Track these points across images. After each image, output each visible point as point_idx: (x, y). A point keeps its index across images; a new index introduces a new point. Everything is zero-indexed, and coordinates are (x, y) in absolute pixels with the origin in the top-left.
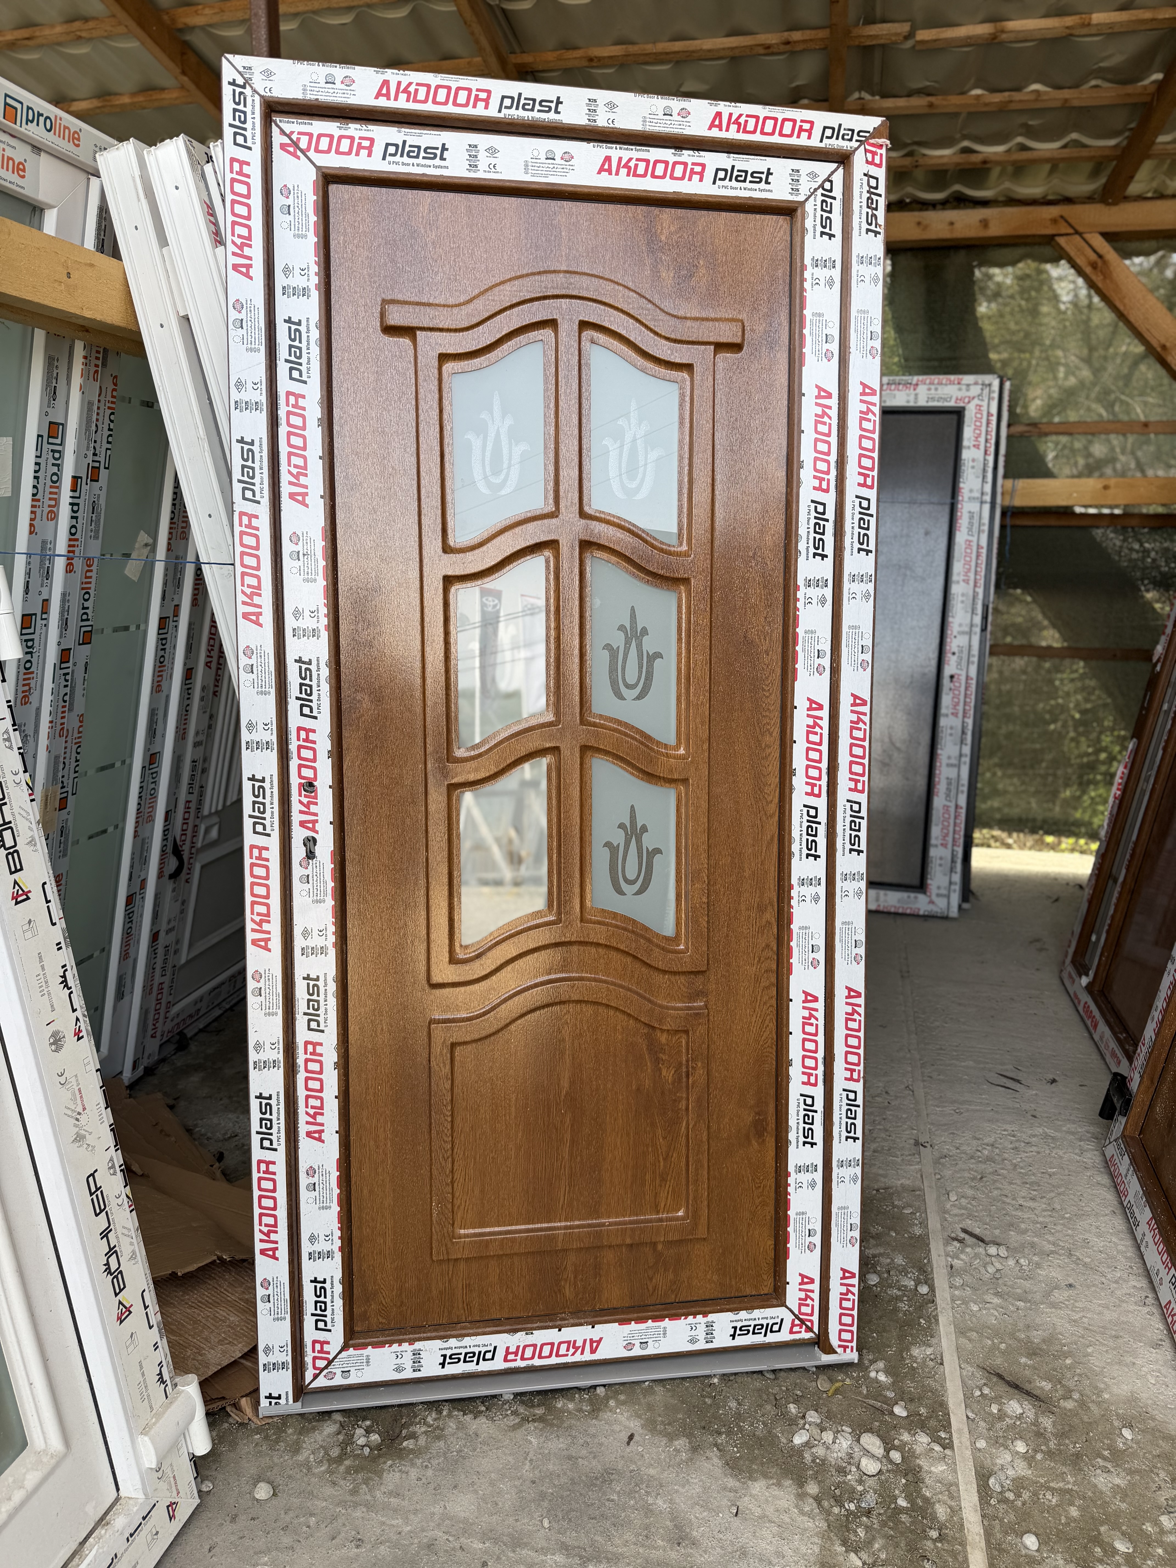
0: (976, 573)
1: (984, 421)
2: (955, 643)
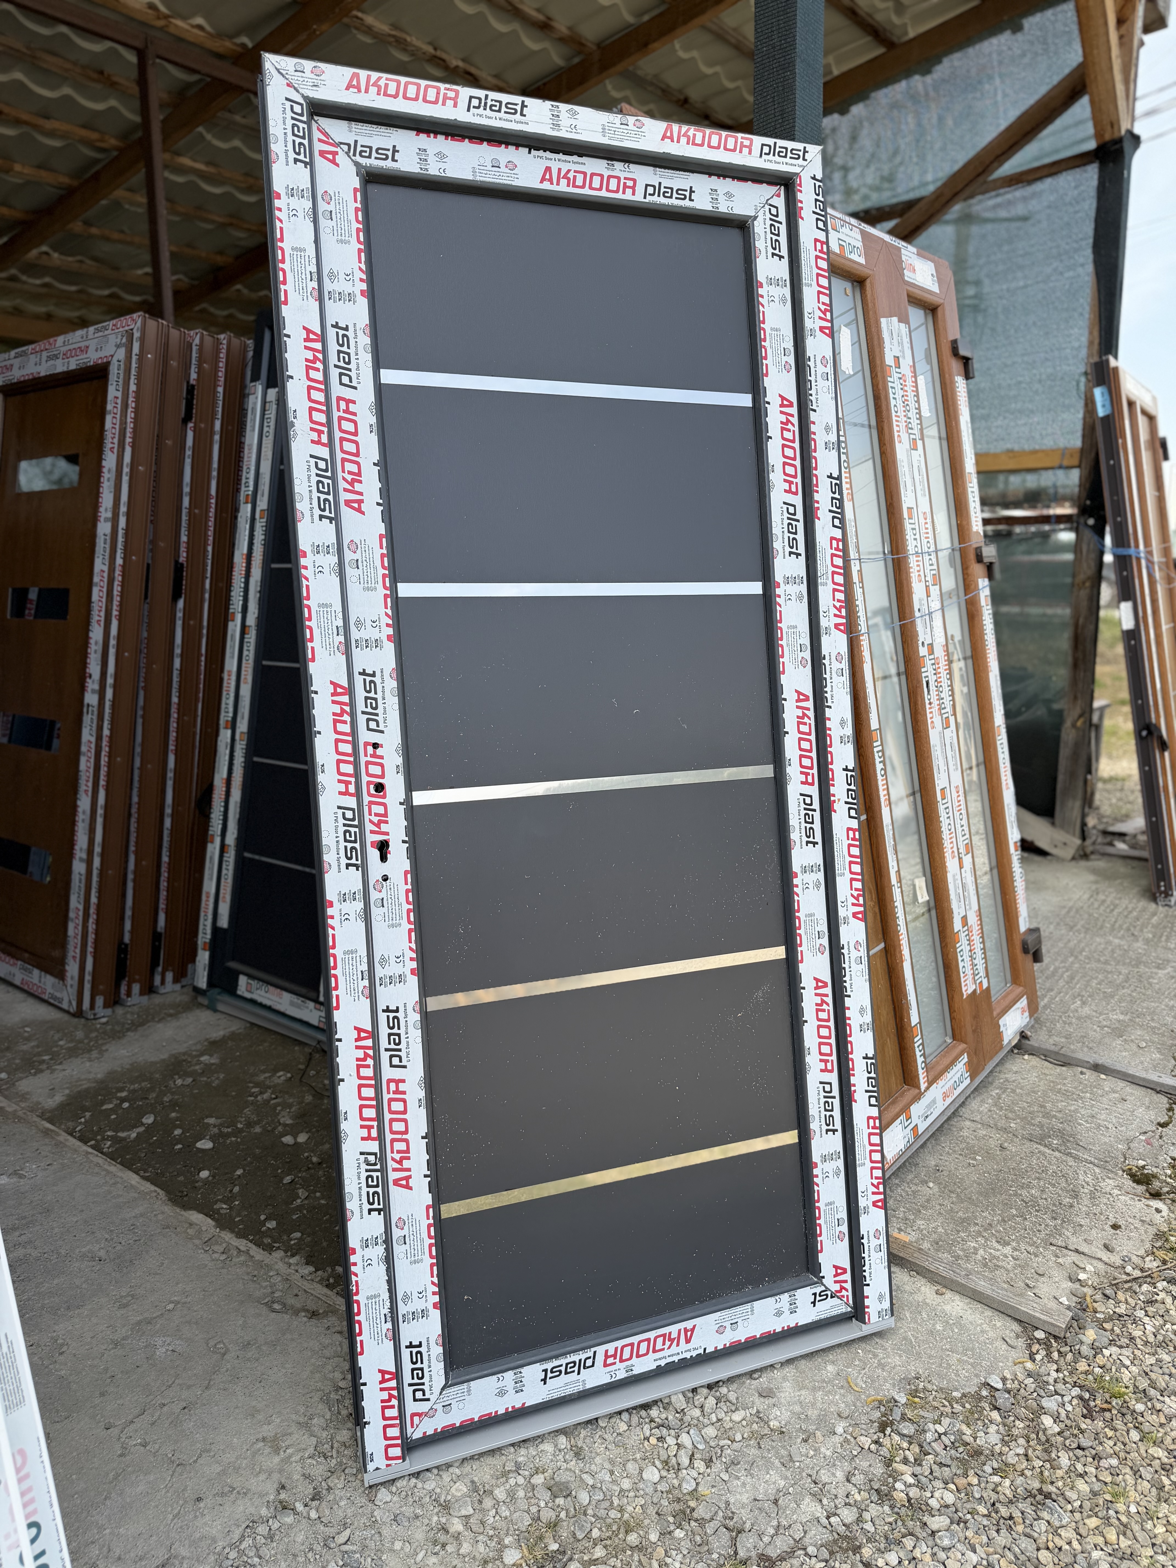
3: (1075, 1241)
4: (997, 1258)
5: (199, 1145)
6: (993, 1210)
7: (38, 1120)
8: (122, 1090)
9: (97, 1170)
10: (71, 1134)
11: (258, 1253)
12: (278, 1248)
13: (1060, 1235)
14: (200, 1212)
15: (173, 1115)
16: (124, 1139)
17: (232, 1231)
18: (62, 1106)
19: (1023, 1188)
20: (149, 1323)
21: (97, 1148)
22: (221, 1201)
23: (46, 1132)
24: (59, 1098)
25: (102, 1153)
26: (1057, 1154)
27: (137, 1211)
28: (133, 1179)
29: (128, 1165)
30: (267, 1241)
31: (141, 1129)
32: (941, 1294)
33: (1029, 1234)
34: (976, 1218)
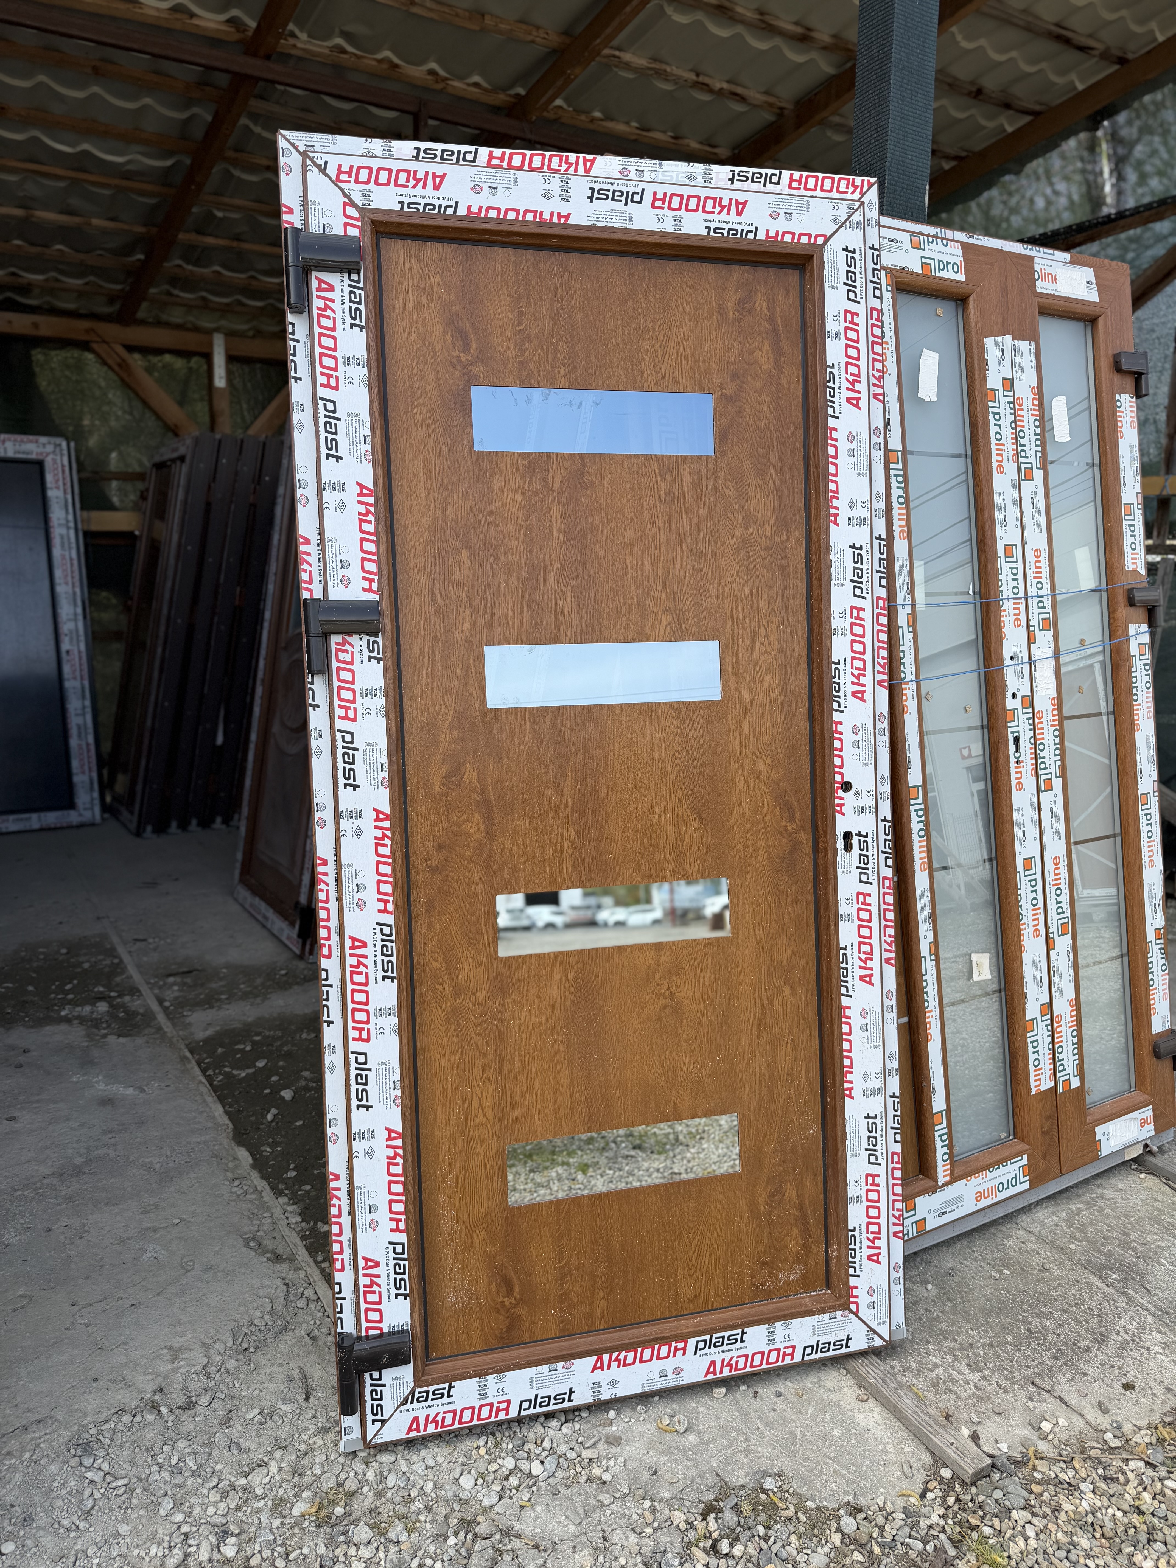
0: (73, 577)
1: (60, 469)
2: (66, 627)
3: (1064, 1388)
4: (955, 1382)
5: (283, 1093)
6: (984, 1331)
7: (183, 1046)
8: (258, 1034)
9: (198, 1098)
10: (199, 1064)
11: (268, 1195)
12: (286, 1195)
13: (1051, 1378)
14: (248, 1150)
15: (281, 1063)
16: (234, 1076)
17: (260, 1172)
18: (207, 1041)
19: (1038, 1316)
20: (155, 1231)
21: (210, 1079)
22: (269, 1145)
23: (183, 1059)
24: (209, 1032)
25: (211, 1085)
26: (1110, 1290)
27: (203, 1139)
28: (218, 1110)
29: (221, 1099)
30: (281, 1186)
31: (251, 1071)
32: (862, 1401)
33: (1012, 1366)
34: (958, 1334)
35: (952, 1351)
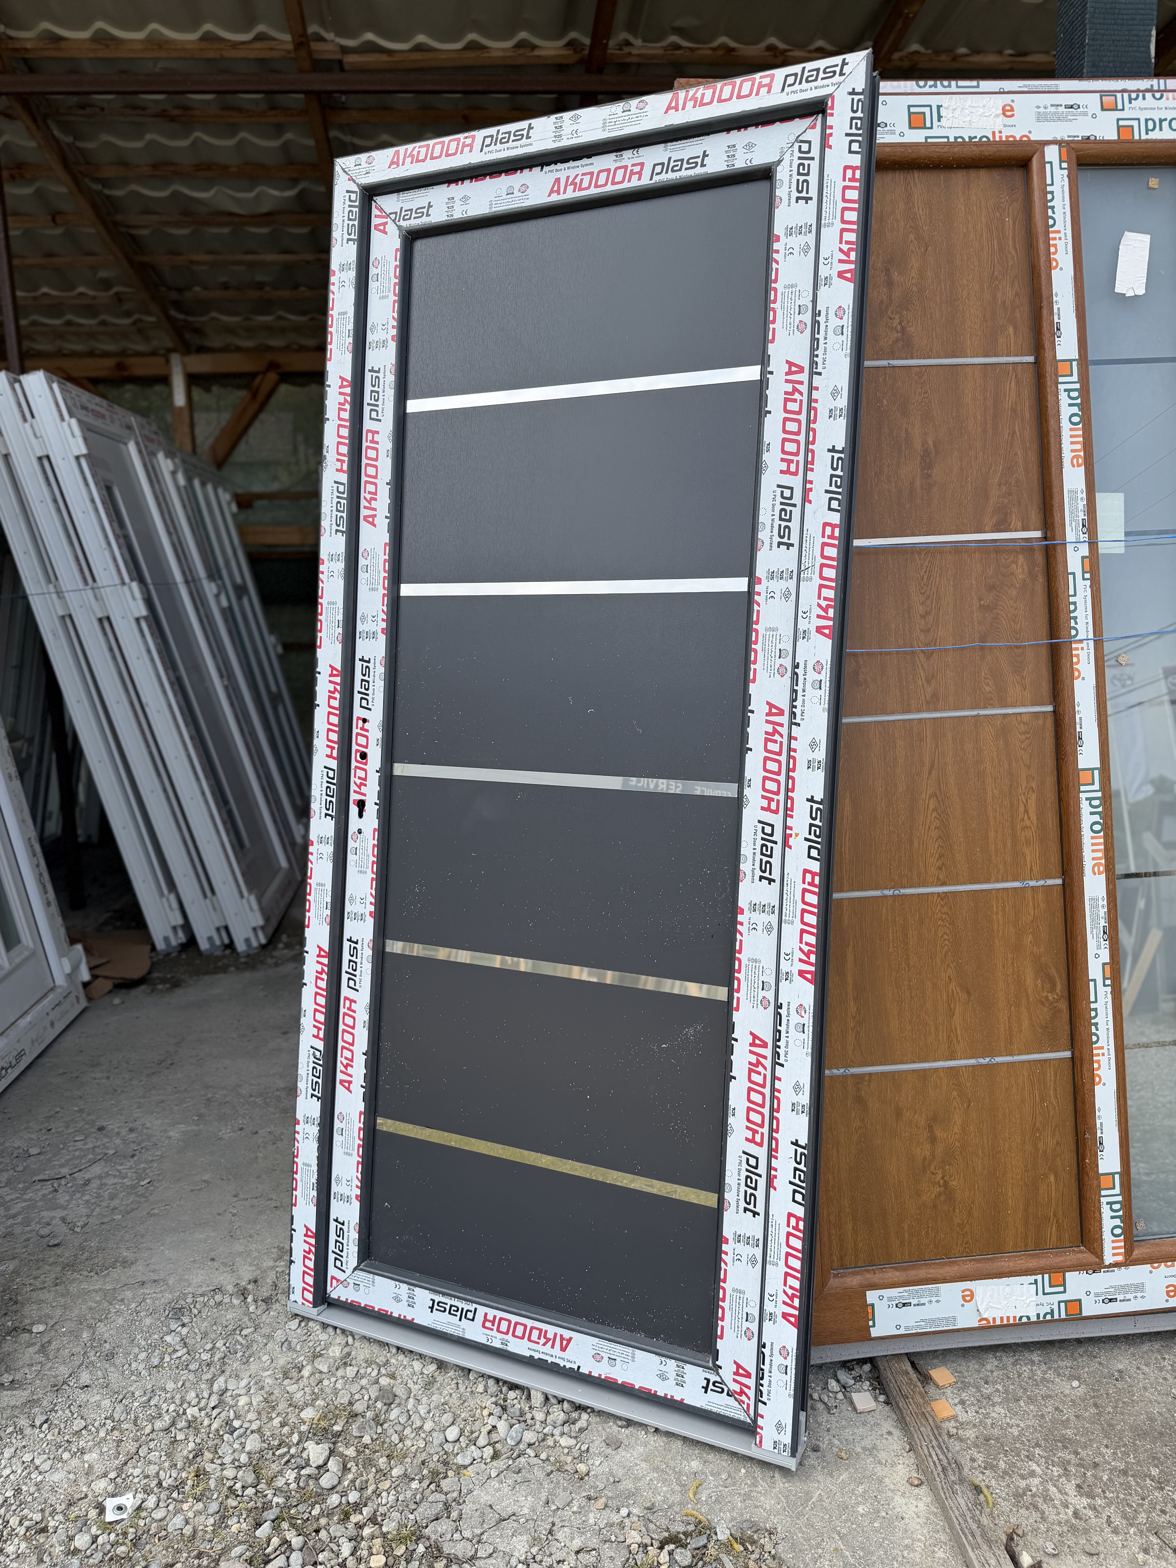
6: (1124, 1453)
32: (912, 1485)
33: (1142, 1505)
34: (1085, 1447)
35: (1064, 1465)
